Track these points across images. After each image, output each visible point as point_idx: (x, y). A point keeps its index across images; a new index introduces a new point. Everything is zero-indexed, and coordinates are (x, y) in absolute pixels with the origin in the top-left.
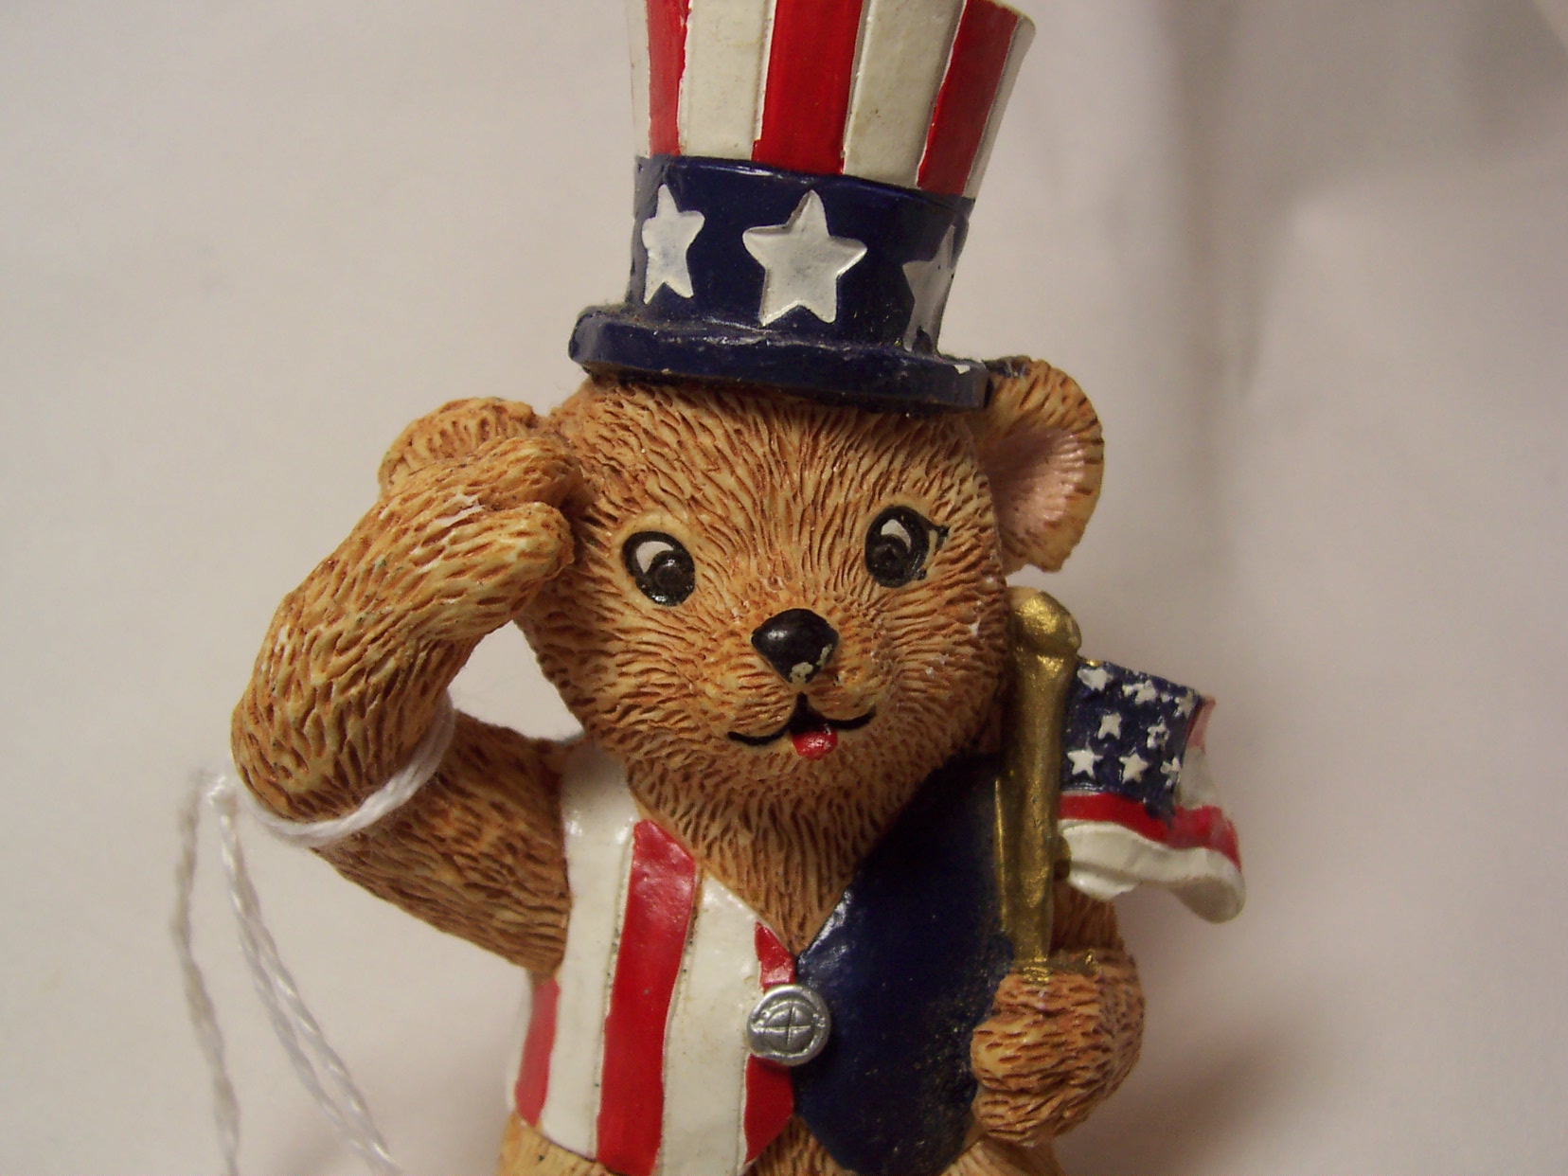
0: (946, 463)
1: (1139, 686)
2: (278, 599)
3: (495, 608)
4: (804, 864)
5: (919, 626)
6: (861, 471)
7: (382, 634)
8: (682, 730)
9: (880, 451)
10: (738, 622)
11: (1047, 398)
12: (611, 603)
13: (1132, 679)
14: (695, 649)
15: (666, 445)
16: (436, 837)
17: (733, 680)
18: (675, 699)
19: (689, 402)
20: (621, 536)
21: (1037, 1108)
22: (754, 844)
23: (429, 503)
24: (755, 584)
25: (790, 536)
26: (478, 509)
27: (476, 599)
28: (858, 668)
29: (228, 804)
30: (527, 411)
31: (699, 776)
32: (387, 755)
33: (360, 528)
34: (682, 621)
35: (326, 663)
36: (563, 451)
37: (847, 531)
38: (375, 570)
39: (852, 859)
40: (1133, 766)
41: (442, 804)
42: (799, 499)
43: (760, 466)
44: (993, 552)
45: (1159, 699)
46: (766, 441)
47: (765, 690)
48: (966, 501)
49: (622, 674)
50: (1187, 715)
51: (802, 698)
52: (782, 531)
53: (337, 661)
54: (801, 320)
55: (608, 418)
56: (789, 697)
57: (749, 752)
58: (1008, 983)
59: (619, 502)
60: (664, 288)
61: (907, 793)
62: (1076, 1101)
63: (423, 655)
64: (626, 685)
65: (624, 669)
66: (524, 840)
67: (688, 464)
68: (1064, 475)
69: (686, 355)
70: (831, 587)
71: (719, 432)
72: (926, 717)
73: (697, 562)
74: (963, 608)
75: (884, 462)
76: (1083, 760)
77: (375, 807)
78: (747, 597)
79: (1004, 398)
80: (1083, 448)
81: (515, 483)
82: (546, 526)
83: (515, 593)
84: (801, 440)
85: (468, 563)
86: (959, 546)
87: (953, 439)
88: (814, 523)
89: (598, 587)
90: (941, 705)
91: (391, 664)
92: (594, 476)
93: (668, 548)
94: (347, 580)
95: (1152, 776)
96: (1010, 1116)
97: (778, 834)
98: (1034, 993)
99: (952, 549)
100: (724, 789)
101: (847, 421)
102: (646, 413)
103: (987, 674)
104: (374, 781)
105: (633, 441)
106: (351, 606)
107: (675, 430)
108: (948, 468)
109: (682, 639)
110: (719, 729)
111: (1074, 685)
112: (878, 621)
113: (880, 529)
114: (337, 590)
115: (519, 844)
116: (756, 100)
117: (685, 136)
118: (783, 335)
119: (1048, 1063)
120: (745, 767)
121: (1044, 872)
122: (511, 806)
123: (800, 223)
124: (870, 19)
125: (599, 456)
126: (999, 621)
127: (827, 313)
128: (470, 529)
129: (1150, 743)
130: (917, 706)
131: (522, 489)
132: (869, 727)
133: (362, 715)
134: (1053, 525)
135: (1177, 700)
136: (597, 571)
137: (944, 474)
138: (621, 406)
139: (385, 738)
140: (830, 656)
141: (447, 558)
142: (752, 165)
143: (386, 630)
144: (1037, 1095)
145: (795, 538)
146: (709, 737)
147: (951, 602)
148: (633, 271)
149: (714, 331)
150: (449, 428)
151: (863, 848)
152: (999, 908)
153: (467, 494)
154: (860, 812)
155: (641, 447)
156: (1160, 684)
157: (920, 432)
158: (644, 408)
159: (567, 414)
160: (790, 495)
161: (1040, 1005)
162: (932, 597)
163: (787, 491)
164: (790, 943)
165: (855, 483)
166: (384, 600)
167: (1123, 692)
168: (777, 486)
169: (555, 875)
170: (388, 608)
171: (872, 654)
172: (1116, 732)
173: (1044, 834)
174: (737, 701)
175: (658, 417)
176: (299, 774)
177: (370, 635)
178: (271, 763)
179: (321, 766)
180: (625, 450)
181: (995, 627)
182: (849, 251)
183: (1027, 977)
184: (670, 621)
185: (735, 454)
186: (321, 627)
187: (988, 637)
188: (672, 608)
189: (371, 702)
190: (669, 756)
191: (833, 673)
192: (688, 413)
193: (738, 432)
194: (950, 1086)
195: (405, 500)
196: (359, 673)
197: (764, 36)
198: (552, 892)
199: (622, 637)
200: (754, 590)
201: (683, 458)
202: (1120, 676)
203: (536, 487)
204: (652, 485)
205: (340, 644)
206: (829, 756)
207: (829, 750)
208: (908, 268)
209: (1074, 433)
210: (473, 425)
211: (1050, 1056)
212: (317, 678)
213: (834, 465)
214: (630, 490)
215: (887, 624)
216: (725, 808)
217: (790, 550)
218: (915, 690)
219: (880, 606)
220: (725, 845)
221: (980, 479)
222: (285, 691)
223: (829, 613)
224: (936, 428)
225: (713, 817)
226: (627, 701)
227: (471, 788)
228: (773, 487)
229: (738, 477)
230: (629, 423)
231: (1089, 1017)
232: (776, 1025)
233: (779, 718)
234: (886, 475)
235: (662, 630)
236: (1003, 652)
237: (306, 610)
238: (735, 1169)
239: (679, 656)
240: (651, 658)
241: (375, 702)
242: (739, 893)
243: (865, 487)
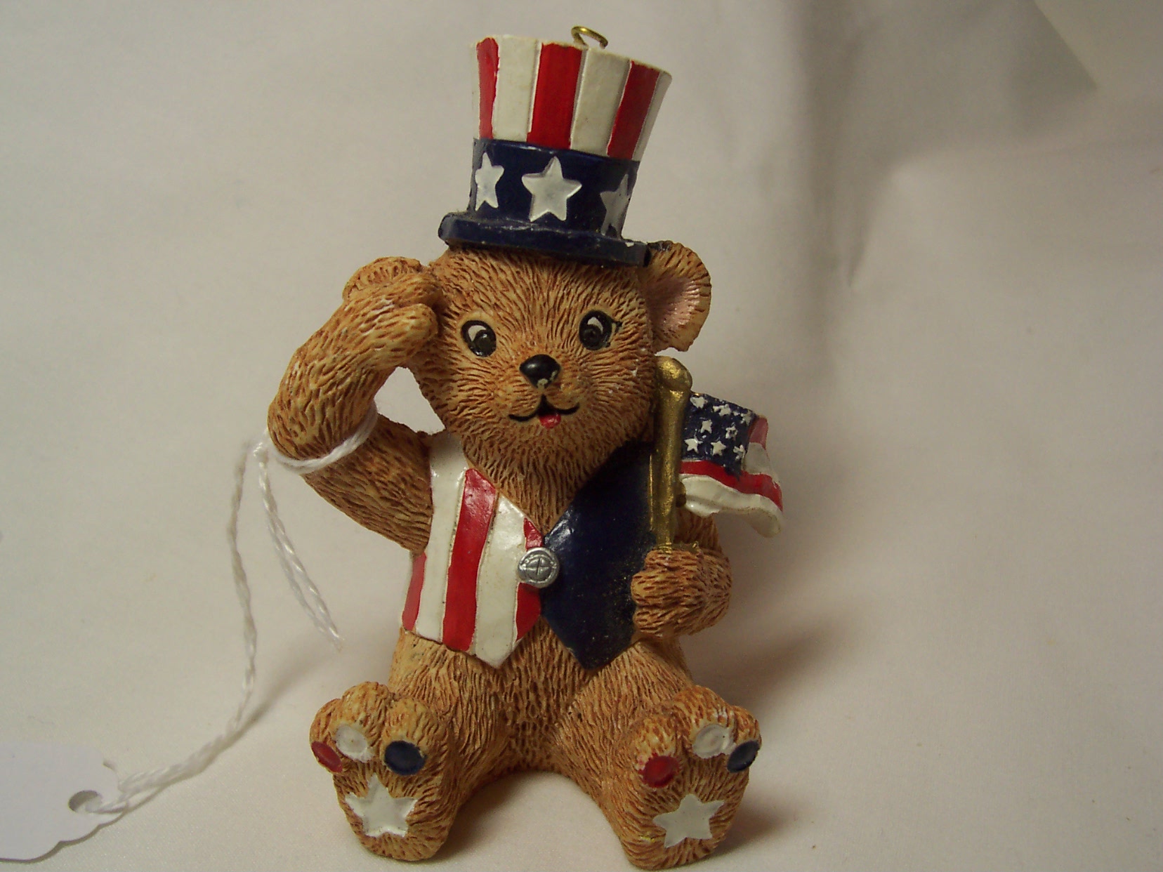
0: (622, 291)
1: (722, 407)
2: (293, 351)
3: (399, 353)
4: (550, 491)
5: (606, 370)
6: (578, 292)
7: (344, 366)
8: (489, 417)
9: (588, 284)
10: (514, 361)
11: (680, 262)
12: (455, 355)
13: (719, 404)
14: (495, 377)
15: (483, 278)
16: (367, 471)
17: (510, 388)
18: (485, 402)
19: (495, 258)
20: (461, 323)
21: (663, 615)
22: (525, 480)
23: (369, 303)
24: (524, 345)
25: (542, 324)
26: (392, 306)
27: (389, 349)
28: (570, 383)
29: (264, 457)
30: (417, 263)
31: (497, 442)
32: (345, 428)
33: (335, 315)
34: (489, 364)
35: (317, 379)
36: (433, 280)
37: (570, 321)
38: (342, 335)
39: (574, 489)
40: (718, 447)
41: (371, 455)
42: (547, 306)
43: (528, 289)
44: (645, 336)
45: (732, 414)
46: (531, 277)
47: (526, 393)
48: (631, 310)
49: (460, 391)
50: (748, 424)
51: (544, 397)
52: (538, 320)
53: (323, 378)
54: (549, 219)
55: (456, 266)
56: (537, 396)
57: (519, 425)
58: (651, 554)
59: (460, 306)
60: (485, 202)
61: (603, 458)
62: (685, 614)
63: (364, 376)
64: (462, 396)
65: (462, 388)
66: (411, 477)
67: (494, 288)
68: (689, 302)
69: (494, 235)
70: (561, 347)
71: (509, 273)
72: (609, 416)
73: (497, 335)
74: (628, 362)
75: (589, 289)
76: (693, 443)
77: (337, 454)
78: (519, 350)
79: (657, 261)
80: (699, 288)
81: (411, 294)
82: (424, 314)
83: (409, 346)
84: (548, 277)
85: (387, 332)
86: (627, 332)
87: (626, 280)
88: (554, 317)
89: (450, 348)
90: (618, 411)
91: (349, 380)
92: (449, 294)
93: (484, 329)
94: (329, 340)
95: (728, 453)
96: (650, 620)
97: (538, 476)
98: (664, 558)
99: (624, 333)
100: (510, 449)
101: (571, 269)
102: (474, 263)
103: (643, 398)
104: (338, 442)
105: (467, 276)
106: (330, 352)
107: (488, 272)
108: (623, 293)
109: (489, 373)
110: (505, 413)
111: (689, 405)
112: (584, 365)
113: (587, 322)
114: (323, 345)
115: (408, 478)
116: (529, 112)
117: (495, 130)
118: (540, 226)
119: (668, 591)
120: (518, 434)
121: (671, 499)
122: (404, 459)
123: (549, 172)
124: (583, 75)
125: (452, 284)
126: (649, 371)
127: (562, 216)
128: (388, 315)
129: (727, 436)
130: (604, 409)
131: (413, 297)
132: (577, 414)
133: (334, 406)
134: (682, 327)
135: (742, 415)
136: (449, 340)
137: (621, 296)
138: (462, 260)
139: (344, 417)
140: (556, 376)
141: (377, 328)
142: (527, 144)
143: (346, 364)
144: (663, 608)
145: (544, 324)
146: (501, 419)
147: (622, 359)
148: (470, 195)
149: (507, 224)
150: (379, 271)
151: (580, 484)
152: (650, 519)
153: (387, 299)
154: (578, 466)
155: (472, 279)
156: (733, 406)
157: (608, 276)
158: (473, 261)
159: (437, 265)
160: (542, 303)
161: (666, 564)
162: (613, 356)
163: (540, 302)
164: (541, 530)
165: (575, 299)
166: (346, 349)
167: (713, 410)
168: (536, 299)
169: (426, 497)
170: (348, 353)
171: (578, 377)
172: (709, 430)
173: (671, 480)
174: (513, 398)
175: (480, 265)
176: (301, 434)
177: (339, 366)
178: (288, 429)
179: (313, 431)
180: (463, 281)
181: (647, 374)
182: (573, 186)
183: (661, 551)
184: (484, 364)
185: (517, 283)
186: (316, 362)
187: (642, 378)
188: (485, 358)
189: (338, 399)
190: (483, 432)
191: (558, 385)
192: (494, 263)
193: (518, 272)
194: (622, 607)
195: (357, 302)
196: (333, 384)
197: (533, 82)
198: (424, 505)
199: (461, 372)
200: (523, 347)
201: (492, 285)
202: (712, 401)
203: (420, 297)
204: (476, 298)
205: (324, 370)
206: (557, 427)
207: (557, 424)
208: (603, 195)
209: (694, 280)
210: (390, 269)
211: (670, 588)
212: (313, 386)
213: (564, 290)
214: (466, 300)
215: (589, 367)
216: (511, 462)
217: (542, 329)
218: (604, 401)
219: (586, 359)
220: (511, 481)
221: (640, 300)
222: (297, 393)
223: (558, 357)
224: (617, 274)
225: (505, 467)
226: (463, 404)
227: (385, 448)
228: (534, 299)
229: (517, 294)
230: (466, 268)
231: (691, 571)
232: (532, 566)
233: (533, 407)
234: (590, 296)
235: (480, 368)
236: (652, 388)
237: (308, 355)
238: (511, 644)
239: (488, 380)
240: (475, 383)
241: (340, 399)
242: (517, 504)
243: (580, 301)
